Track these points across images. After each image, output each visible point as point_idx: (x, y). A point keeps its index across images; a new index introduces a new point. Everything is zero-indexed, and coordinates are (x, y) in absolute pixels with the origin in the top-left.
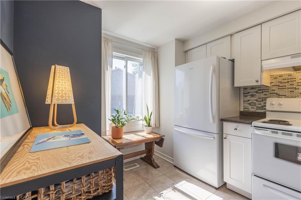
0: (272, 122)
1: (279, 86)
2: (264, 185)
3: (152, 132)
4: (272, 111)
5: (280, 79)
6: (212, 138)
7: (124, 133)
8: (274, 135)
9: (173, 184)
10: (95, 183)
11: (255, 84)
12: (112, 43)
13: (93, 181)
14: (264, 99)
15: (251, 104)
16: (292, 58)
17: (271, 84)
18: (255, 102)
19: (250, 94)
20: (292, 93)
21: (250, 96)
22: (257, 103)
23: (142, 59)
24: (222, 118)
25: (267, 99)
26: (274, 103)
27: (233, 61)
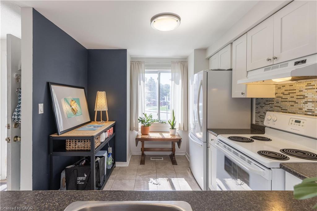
1: (282, 98)
4: (269, 127)
5: (283, 90)
7: (150, 132)
12: (144, 64)
17: (276, 95)
19: (260, 105)
20: (292, 107)
23: (171, 70)
25: (267, 113)
26: (270, 118)
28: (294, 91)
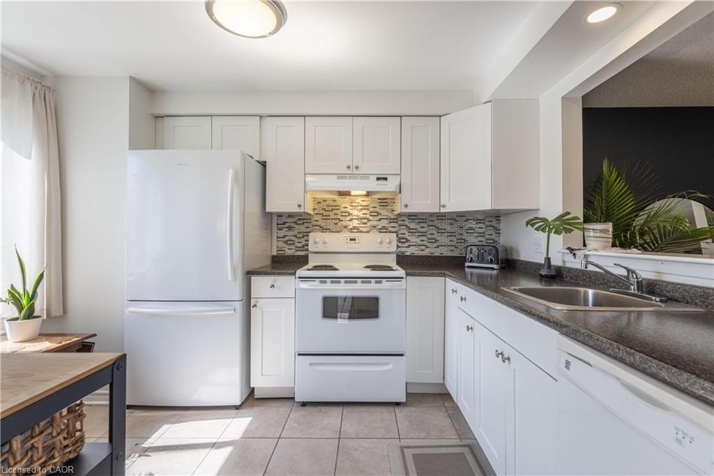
0: (316, 268)
1: (322, 215)
2: (311, 364)
3: (40, 334)
4: (316, 253)
5: (324, 205)
6: (230, 310)
8: (324, 286)
9: (136, 445)
10: (45, 445)
11: (296, 210)
13: (39, 442)
14: (306, 234)
15: (289, 242)
16: (338, 178)
17: (314, 211)
18: (294, 238)
19: (287, 225)
20: (336, 225)
21: (287, 229)
22: (296, 240)
24: (249, 270)
25: (310, 234)
26: (318, 240)
27: (264, 164)
28: (338, 208)
